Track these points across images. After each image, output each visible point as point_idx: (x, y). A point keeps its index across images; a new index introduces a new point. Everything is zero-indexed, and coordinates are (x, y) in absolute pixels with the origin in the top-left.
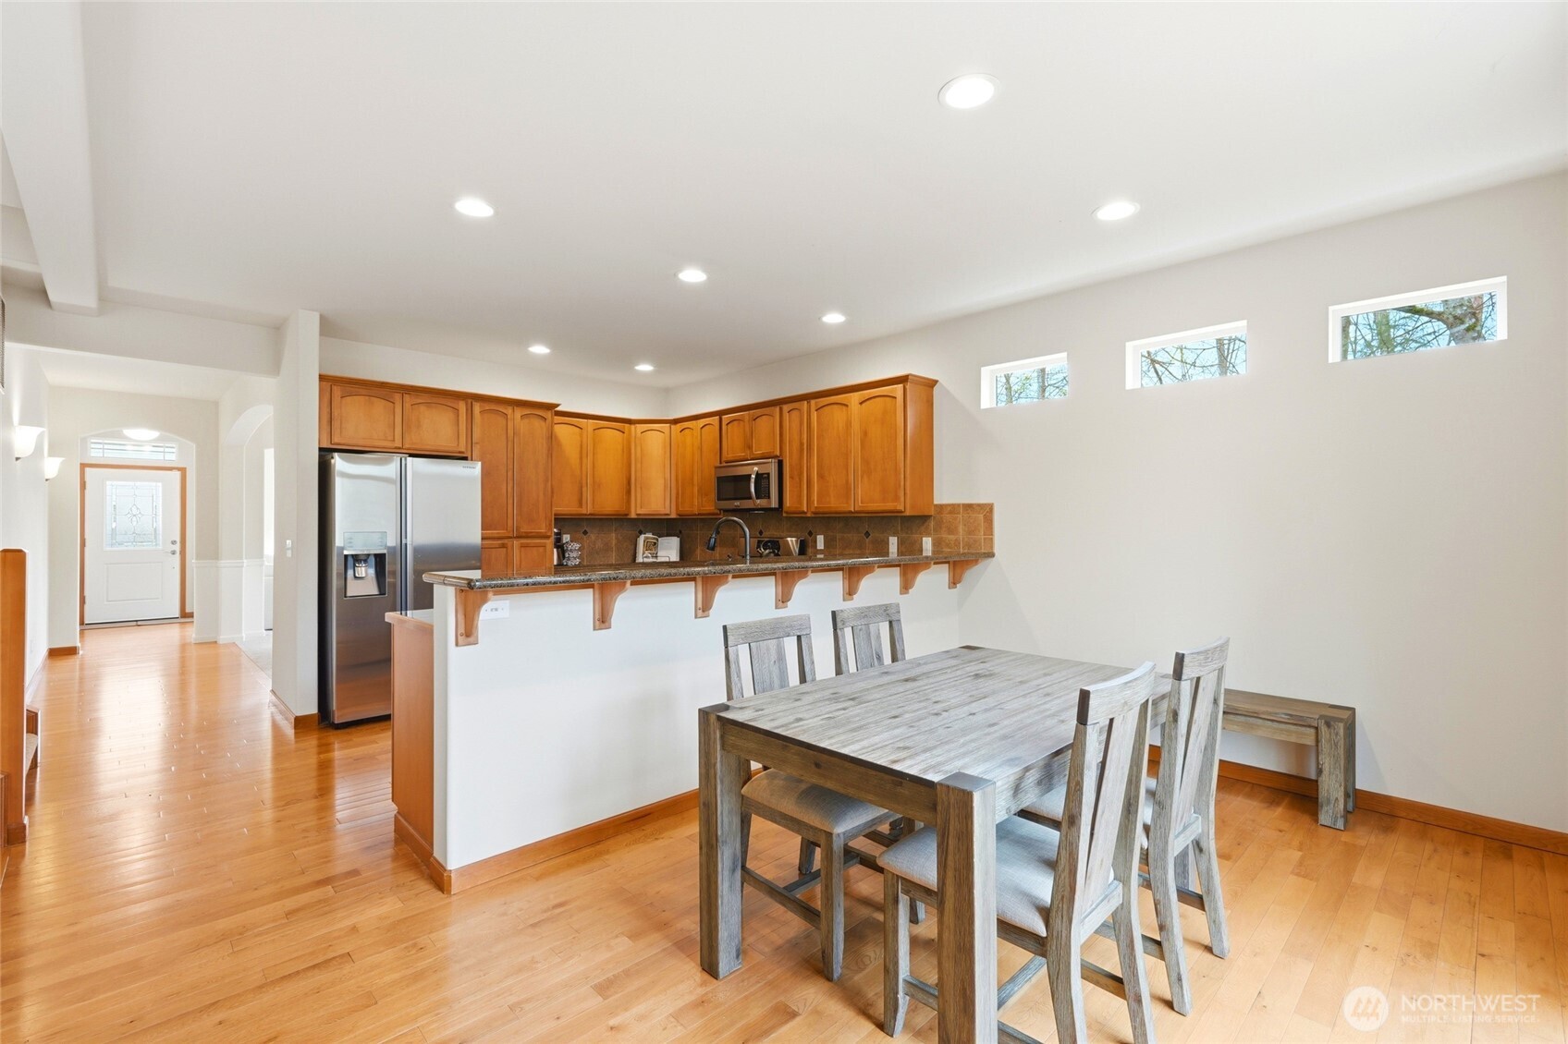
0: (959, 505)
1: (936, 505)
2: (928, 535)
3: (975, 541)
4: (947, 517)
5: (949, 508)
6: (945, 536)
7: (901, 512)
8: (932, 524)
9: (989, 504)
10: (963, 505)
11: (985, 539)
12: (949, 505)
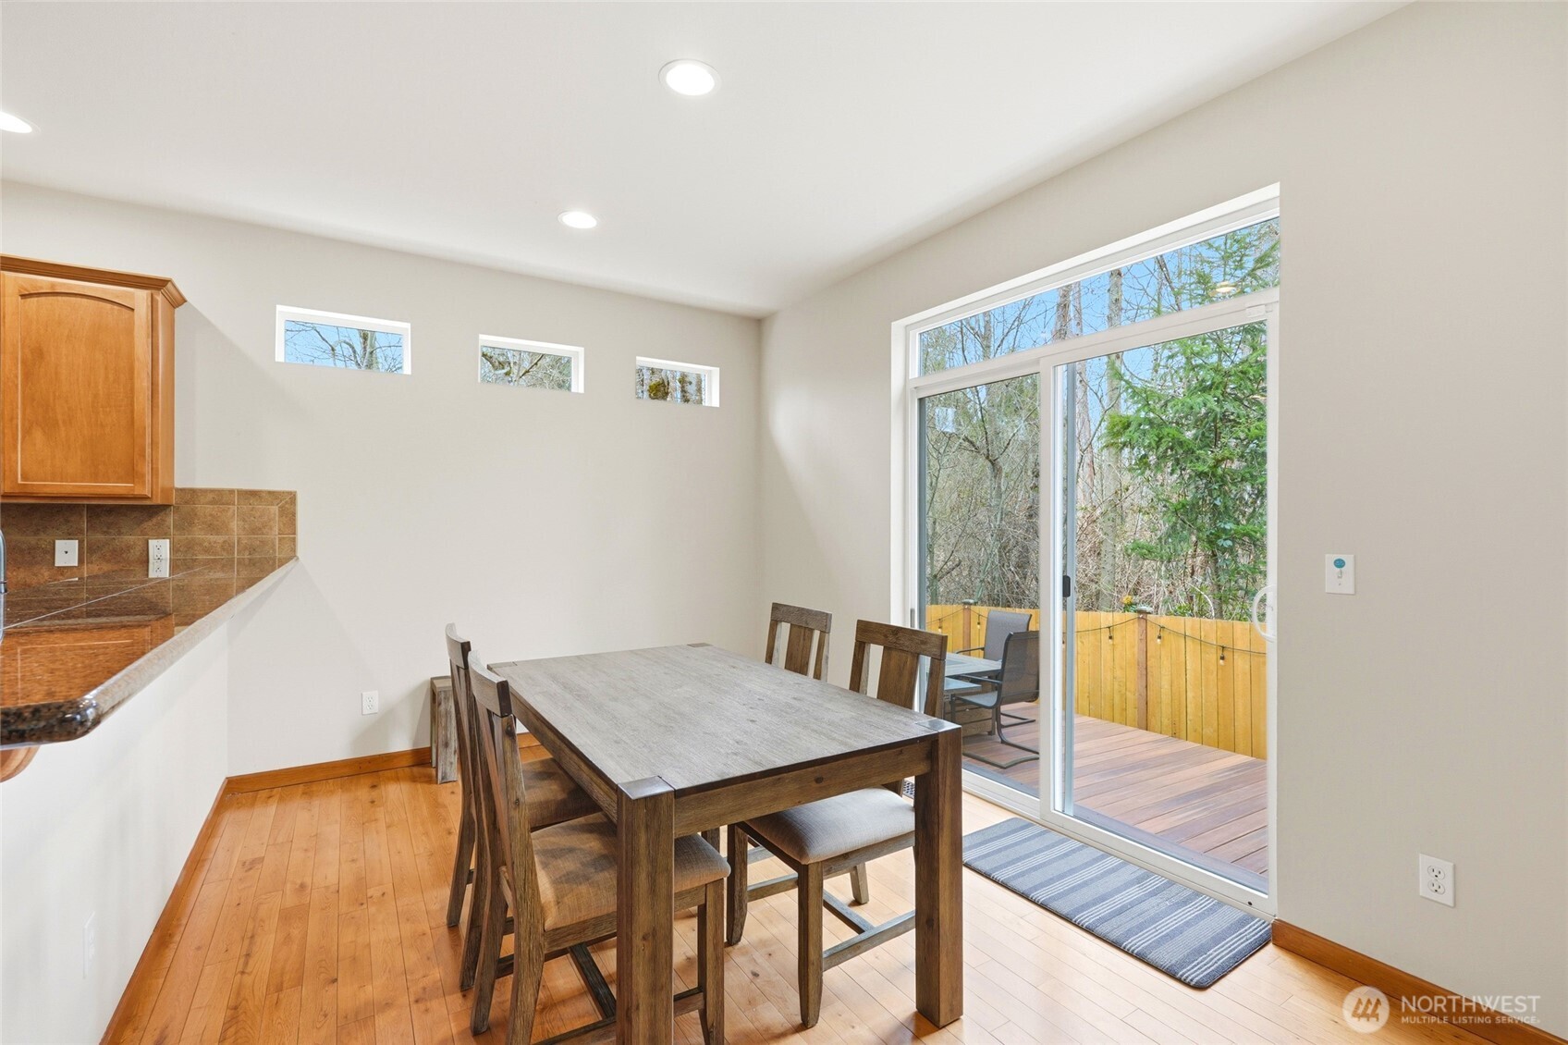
0: (231, 492)
1: (177, 490)
2: (162, 535)
3: (263, 543)
4: (204, 509)
5: (210, 496)
6: (199, 535)
7: (146, 498)
8: (171, 519)
9: (290, 493)
10: (238, 491)
11: (280, 540)
12: (212, 491)
